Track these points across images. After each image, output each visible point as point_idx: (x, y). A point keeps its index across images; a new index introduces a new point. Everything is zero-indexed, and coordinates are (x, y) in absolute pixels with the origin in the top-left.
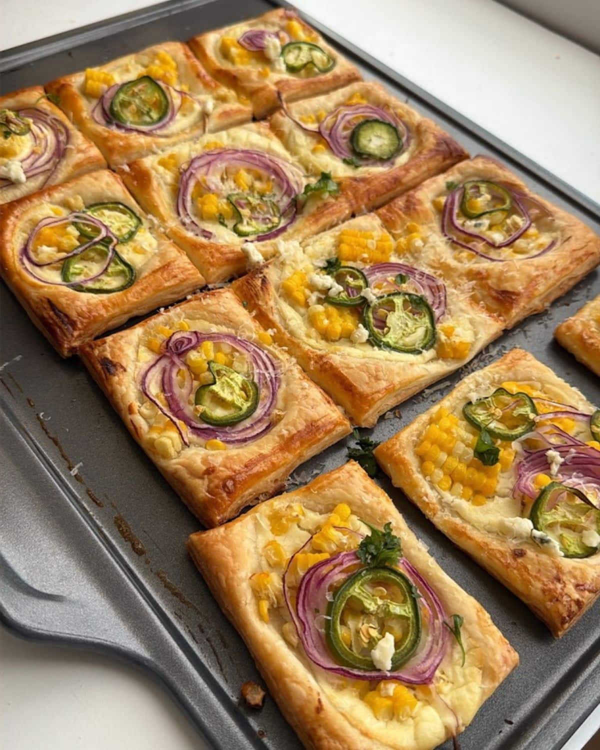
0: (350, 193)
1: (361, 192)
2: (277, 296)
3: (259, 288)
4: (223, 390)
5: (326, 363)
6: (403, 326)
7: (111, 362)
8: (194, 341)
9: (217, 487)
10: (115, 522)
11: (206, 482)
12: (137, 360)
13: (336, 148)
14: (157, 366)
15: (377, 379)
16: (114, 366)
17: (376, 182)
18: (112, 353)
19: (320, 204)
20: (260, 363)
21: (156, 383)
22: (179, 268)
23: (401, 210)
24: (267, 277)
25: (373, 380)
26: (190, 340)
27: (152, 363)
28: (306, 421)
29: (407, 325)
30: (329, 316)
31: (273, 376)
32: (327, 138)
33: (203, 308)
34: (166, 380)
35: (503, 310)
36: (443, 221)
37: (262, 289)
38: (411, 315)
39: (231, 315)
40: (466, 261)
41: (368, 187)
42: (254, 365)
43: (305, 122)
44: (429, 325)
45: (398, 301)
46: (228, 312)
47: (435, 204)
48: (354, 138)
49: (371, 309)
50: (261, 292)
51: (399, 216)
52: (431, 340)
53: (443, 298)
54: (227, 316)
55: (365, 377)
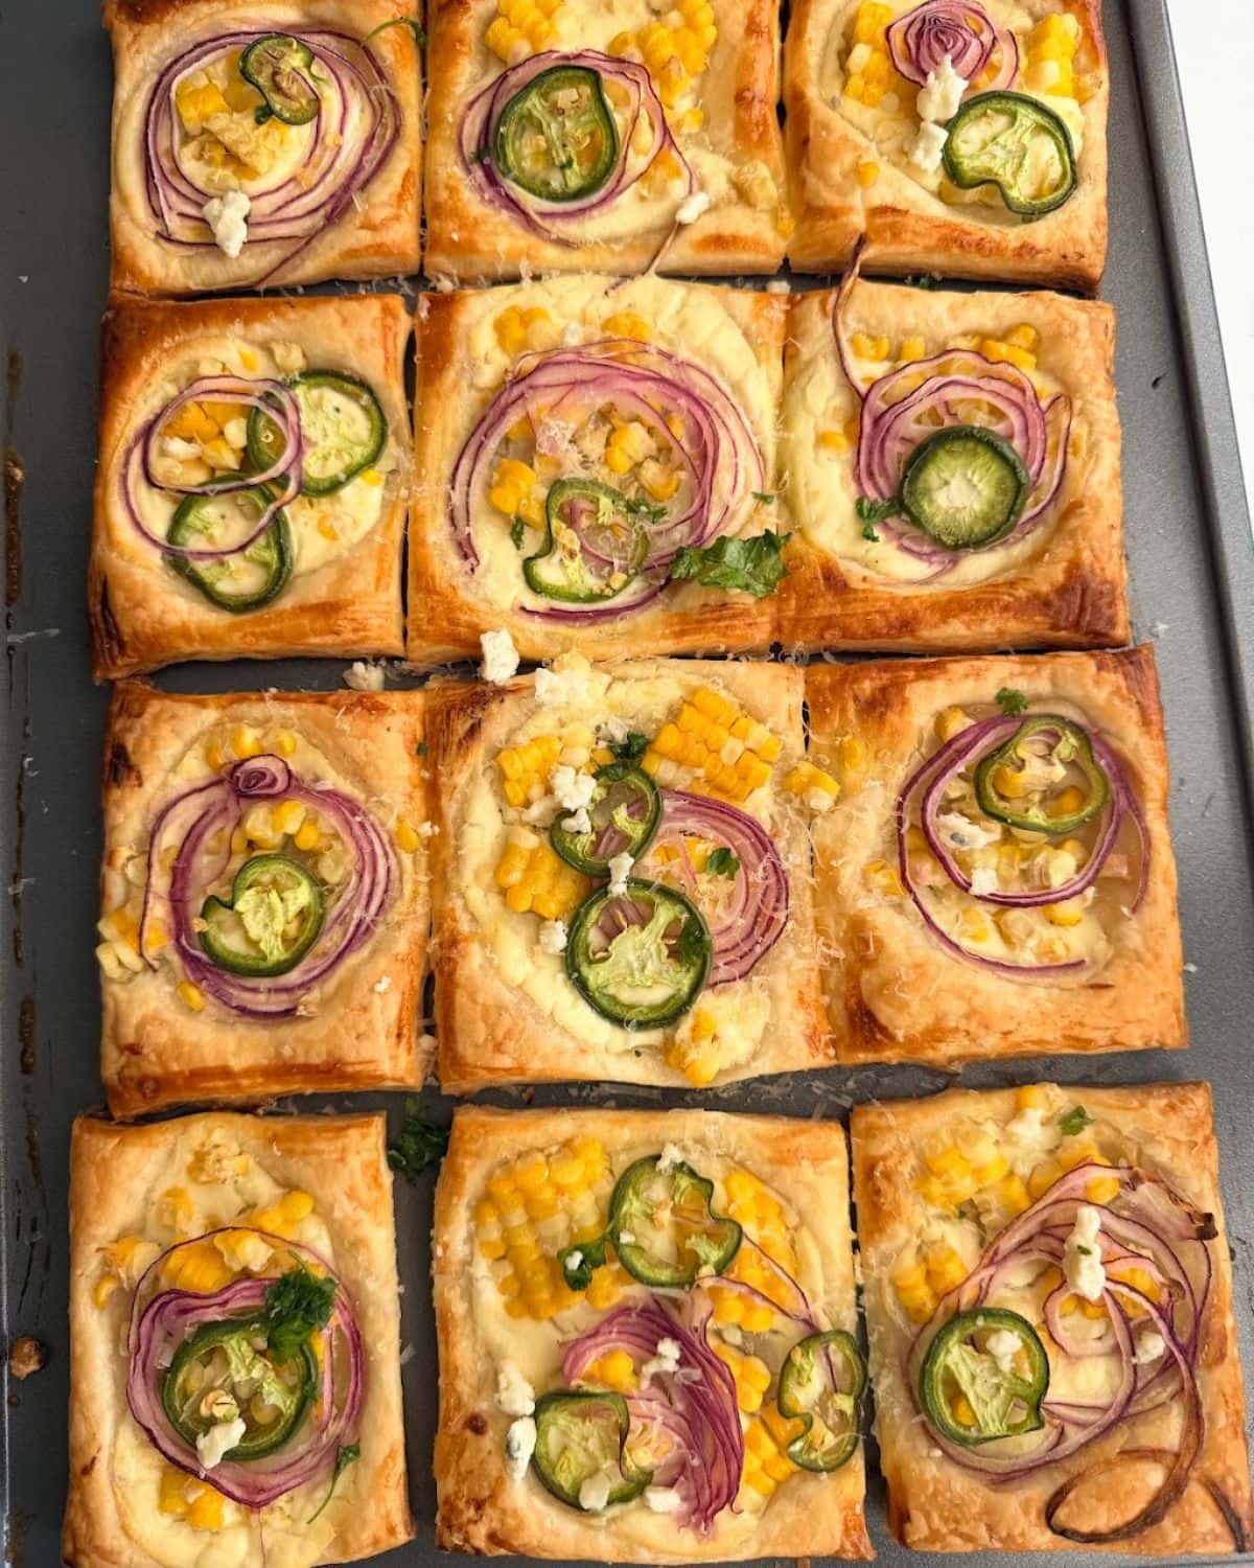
0: (793, 603)
1: (816, 613)
2: (481, 768)
3: (456, 739)
4: (256, 913)
5: (450, 959)
6: (635, 965)
7: (127, 759)
8: (280, 785)
9: (131, 1079)
10: (24, 1003)
11: (123, 1060)
12: (174, 769)
13: (870, 453)
14: (204, 794)
15: (498, 1048)
16: (130, 768)
17: (859, 608)
18: (138, 743)
19: (714, 598)
20: (367, 880)
21: (182, 826)
22: (353, 620)
23: (856, 698)
24: (483, 725)
25: (490, 1046)
26: (274, 781)
27: (201, 783)
28: (330, 1054)
29: (643, 968)
30: (531, 867)
31: (368, 919)
32: (867, 421)
33: (331, 729)
34: (195, 834)
35: (847, 1040)
36: (922, 770)
37: (460, 743)
38: (665, 952)
39: (369, 771)
40: (877, 892)
41: (838, 610)
42: (354, 879)
43: (858, 353)
44: (686, 989)
45: (665, 914)
46: (368, 764)
47: (940, 720)
48: (921, 455)
49: (602, 904)
50: (454, 748)
51: (843, 711)
52: (670, 1015)
53: (759, 949)
54: (363, 769)
55: (481, 1033)
